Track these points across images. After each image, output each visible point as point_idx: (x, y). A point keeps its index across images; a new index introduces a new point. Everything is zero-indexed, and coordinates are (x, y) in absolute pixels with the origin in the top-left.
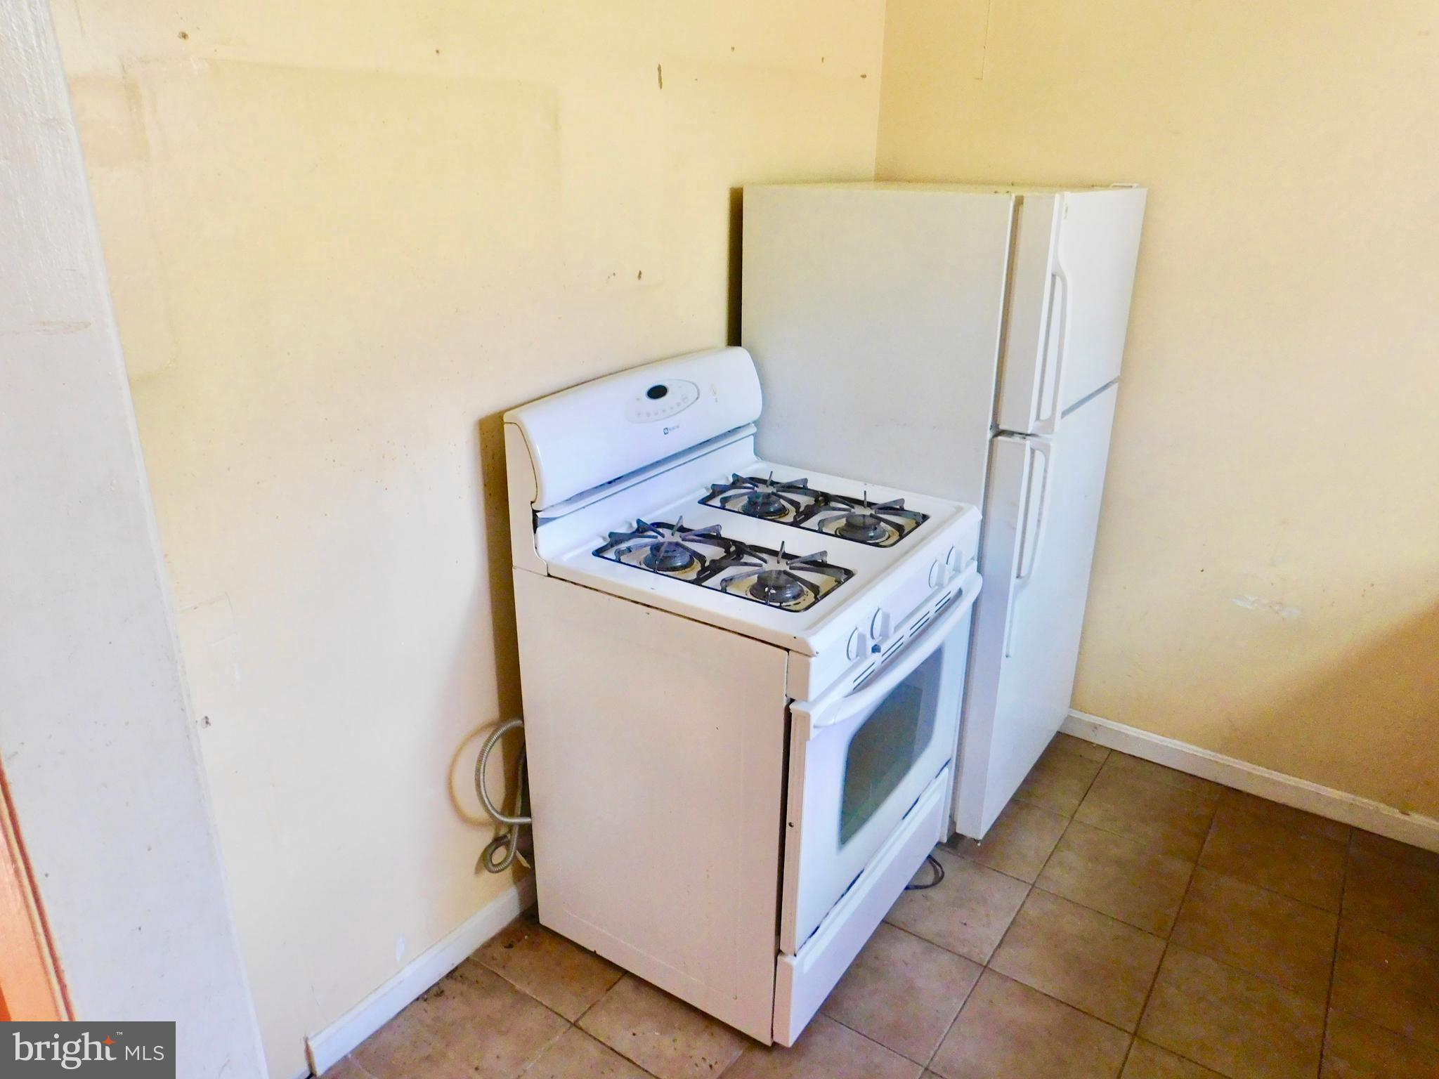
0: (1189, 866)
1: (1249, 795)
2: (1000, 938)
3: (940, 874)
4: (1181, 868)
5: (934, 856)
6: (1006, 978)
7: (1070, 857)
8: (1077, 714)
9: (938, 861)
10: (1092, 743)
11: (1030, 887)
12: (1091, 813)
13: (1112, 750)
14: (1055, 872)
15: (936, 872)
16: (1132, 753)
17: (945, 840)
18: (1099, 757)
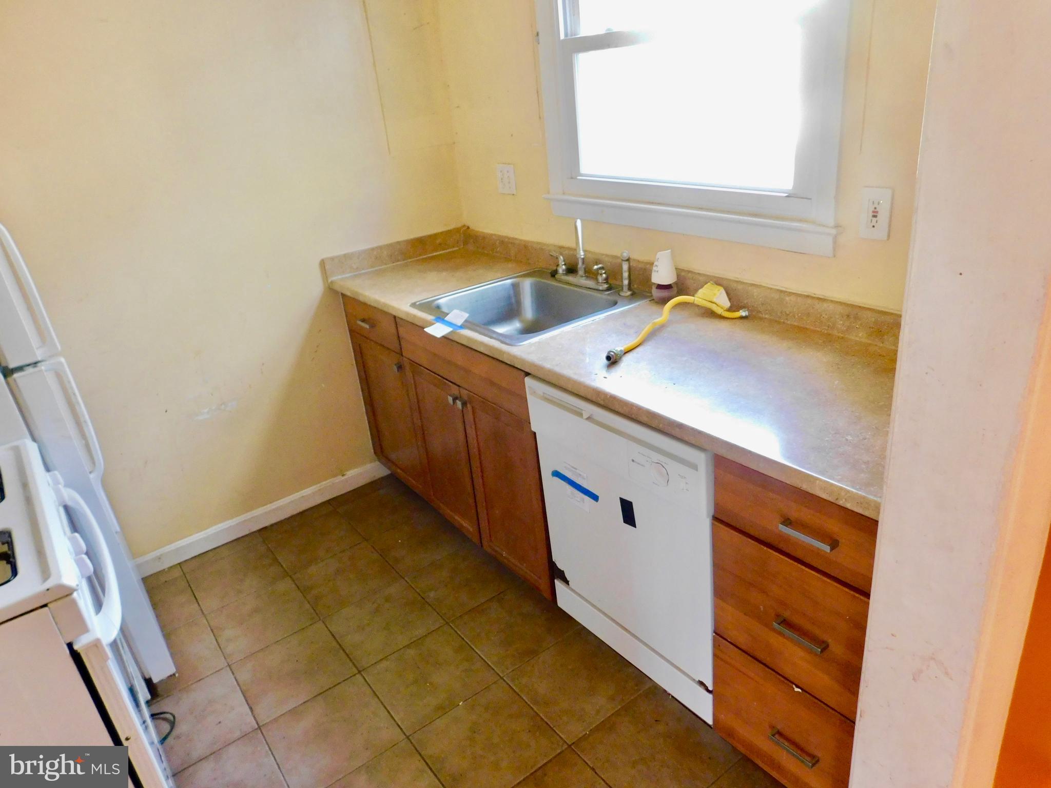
0: (288, 581)
1: (272, 525)
2: (247, 707)
3: (171, 718)
4: (285, 585)
5: (154, 713)
6: (275, 720)
7: (229, 633)
8: (140, 560)
9: (158, 712)
10: (164, 570)
11: (228, 668)
12: (210, 603)
13: (179, 564)
14: (230, 649)
15: (165, 719)
16: (193, 556)
17: (149, 697)
18: (177, 573)
